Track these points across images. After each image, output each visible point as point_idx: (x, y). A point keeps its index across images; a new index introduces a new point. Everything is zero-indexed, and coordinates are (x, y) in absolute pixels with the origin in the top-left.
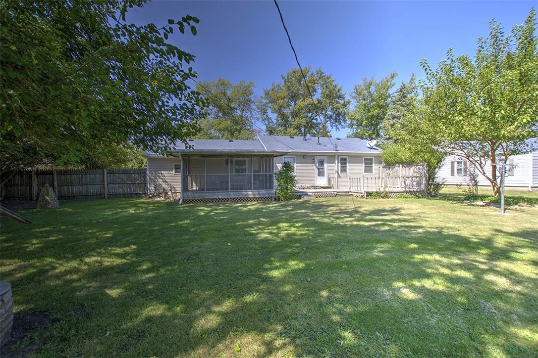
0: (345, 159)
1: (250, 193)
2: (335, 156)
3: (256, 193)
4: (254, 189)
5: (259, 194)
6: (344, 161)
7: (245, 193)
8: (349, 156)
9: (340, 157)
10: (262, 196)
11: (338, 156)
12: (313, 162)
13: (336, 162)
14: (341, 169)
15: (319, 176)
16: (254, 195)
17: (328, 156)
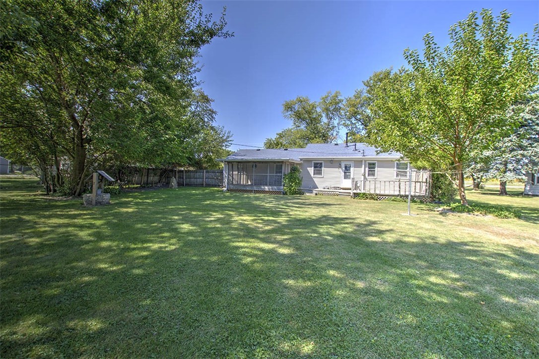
0: (374, 164)
1: (266, 188)
2: (362, 161)
3: (271, 188)
4: (270, 185)
5: (272, 189)
6: (372, 166)
7: (263, 187)
8: (378, 161)
9: (367, 162)
10: (274, 190)
11: (365, 161)
12: (340, 167)
13: (363, 166)
14: (369, 174)
15: (344, 178)
16: (269, 189)
17: (354, 161)
